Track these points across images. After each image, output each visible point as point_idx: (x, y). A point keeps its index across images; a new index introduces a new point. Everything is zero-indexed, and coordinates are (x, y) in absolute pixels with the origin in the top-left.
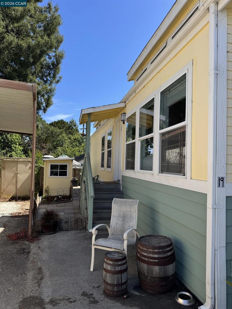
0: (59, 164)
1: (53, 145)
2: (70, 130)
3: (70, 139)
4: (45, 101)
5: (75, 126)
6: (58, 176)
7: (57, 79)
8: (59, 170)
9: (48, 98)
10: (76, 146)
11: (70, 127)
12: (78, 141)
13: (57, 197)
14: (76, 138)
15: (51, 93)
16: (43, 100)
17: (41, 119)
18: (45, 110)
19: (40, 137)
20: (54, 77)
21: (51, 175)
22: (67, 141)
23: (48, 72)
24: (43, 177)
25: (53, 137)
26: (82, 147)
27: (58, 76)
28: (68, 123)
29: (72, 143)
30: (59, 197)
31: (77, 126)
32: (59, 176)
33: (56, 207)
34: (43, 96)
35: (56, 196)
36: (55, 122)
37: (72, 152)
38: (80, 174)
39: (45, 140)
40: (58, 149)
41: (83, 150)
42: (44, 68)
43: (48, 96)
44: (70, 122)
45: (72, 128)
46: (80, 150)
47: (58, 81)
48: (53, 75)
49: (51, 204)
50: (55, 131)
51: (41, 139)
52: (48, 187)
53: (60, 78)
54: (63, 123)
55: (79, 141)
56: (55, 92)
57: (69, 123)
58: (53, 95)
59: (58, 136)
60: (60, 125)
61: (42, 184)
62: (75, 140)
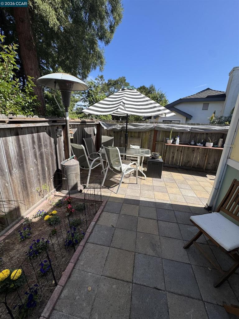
5: (154, 91)
11: (149, 92)
44: (150, 88)
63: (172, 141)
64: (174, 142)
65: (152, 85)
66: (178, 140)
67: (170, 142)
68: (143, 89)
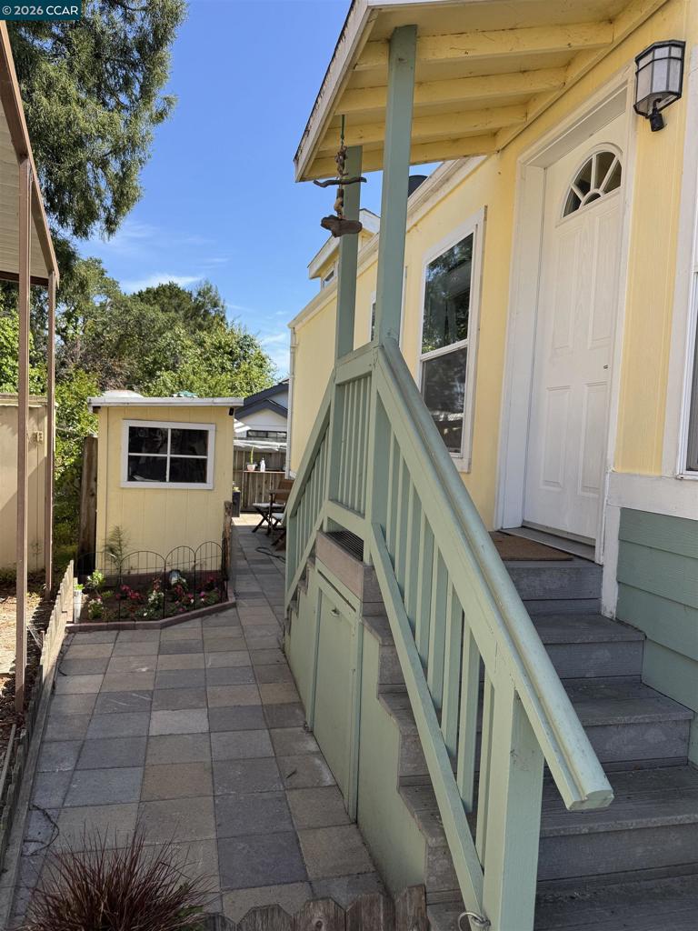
0: (169, 426)
1: (145, 365)
2: (200, 320)
3: (201, 344)
4: (109, 183)
5: (215, 305)
6: (164, 480)
7: (156, 104)
8: (169, 456)
9: (124, 174)
10: (223, 368)
11: (198, 308)
12: (227, 353)
13: (165, 577)
14: (220, 343)
15: (134, 151)
16: (103, 184)
17: (103, 274)
18: (111, 223)
19: (98, 335)
20: (146, 92)
21: (131, 478)
22: (190, 353)
23: (121, 72)
24: (93, 483)
25: (142, 337)
26: (242, 375)
27: (160, 94)
28: (191, 294)
29: (208, 359)
30: (174, 580)
31: (223, 307)
32: (171, 480)
33: (161, 651)
34: (103, 164)
35: (156, 575)
36: (149, 291)
37: (207, 389)
38: (246, 469)
39: (117, 348)
40: (159, 377)
41: (247, 384)
42: (108, 59)
43: (123, 165)
44: (199, 294)
45: (207, 312)
46: (237, 384)
47: (161, 116)
48: (141, 87)
49: (134, 628)
50: (151, 315)
51: (102, 345)
52: (118, 532)
53: (169, 101)
54: (177, 295)
55: (231, 353)
56: (149, 149)
57: (195, 295)
58: (140, 161)
59: (160, 333)
60: (166, 301)
61: (92, 515)
62: (219, 348)
63: (254, 466)
64: (258, 468)
65: (207, 283)
66: (263, 464)
67: (252, 467)
68: (170, 298)
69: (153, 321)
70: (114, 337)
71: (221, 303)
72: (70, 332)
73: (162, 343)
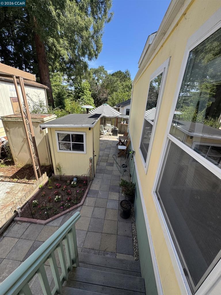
0: (70, 133)
2: (125, 79)
5: (129, 75)
6: (70, 150)
8: (71, 142)
11: (125, 76)
21: (60, 149)
28: (124, 73)
32: (73, 150)
45: (127, 77)
54: (121, 73)
57: (125, 73)
64: (124, 123)
67: (122, 123)
68: (119, 74)
69: (113, 80)
70: (106, 84)
71: (130, 74)
72: (98, 83)
73: (115, 85)
